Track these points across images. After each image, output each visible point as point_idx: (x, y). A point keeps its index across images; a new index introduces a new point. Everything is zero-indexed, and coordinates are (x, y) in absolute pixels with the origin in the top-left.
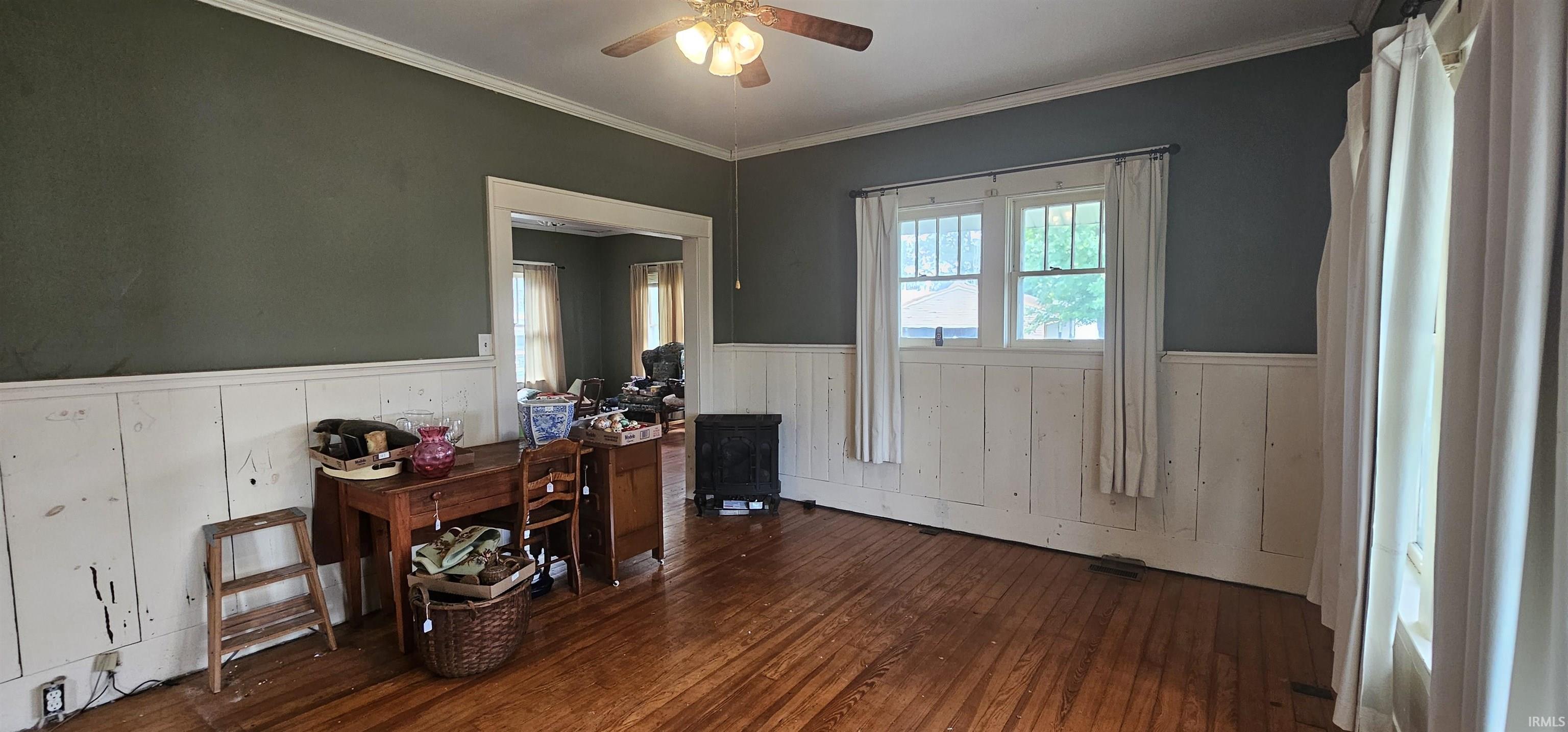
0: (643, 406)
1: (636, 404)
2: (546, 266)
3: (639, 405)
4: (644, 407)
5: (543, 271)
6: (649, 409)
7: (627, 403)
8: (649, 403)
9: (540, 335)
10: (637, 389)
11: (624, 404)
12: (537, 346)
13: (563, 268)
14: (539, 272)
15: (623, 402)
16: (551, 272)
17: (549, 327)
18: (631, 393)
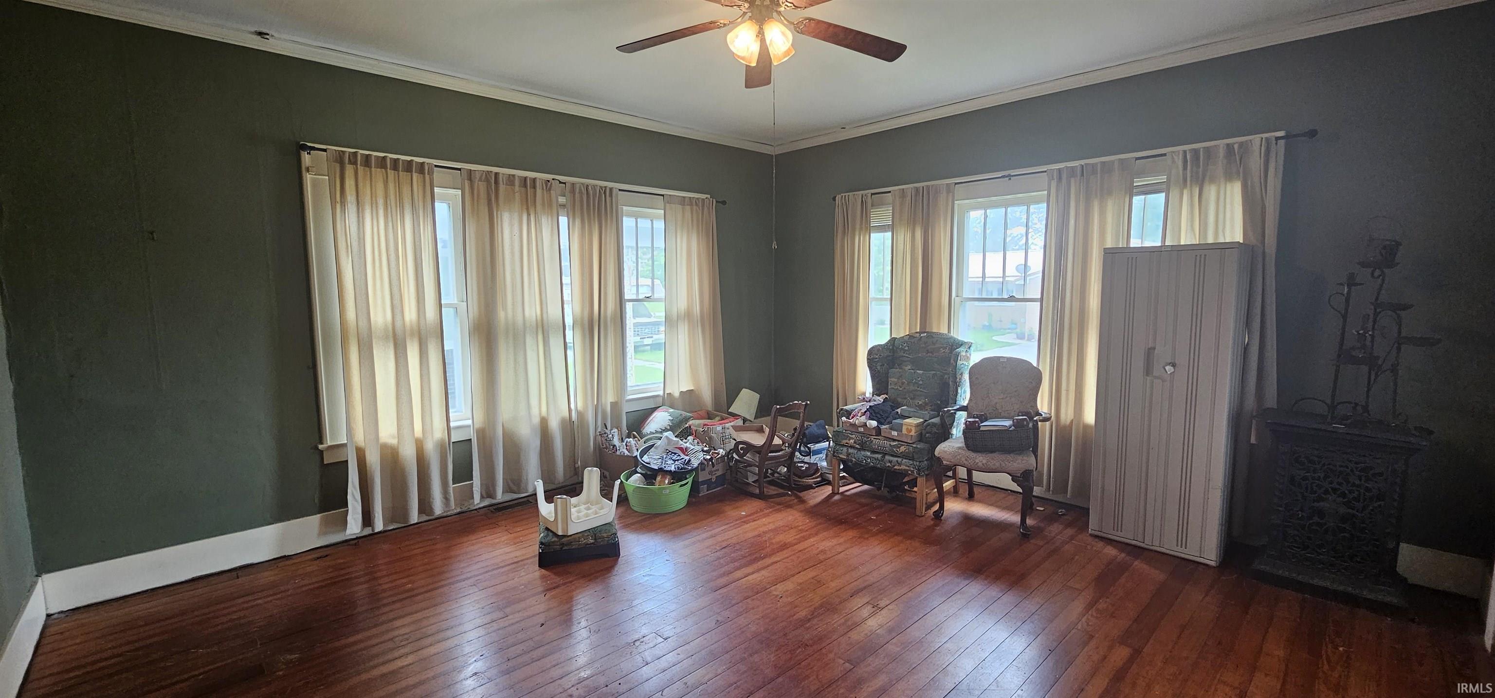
0: (887, 457)
1: (874, 452)
2: (698, 199)
3: (879, 456)
4: (890, 462)
5: (695, 207)
6: (903, 467)
7: (851, 447)
8: (904, 456)
9: (688, 315)
10: (874, 423)
11: (845, 449)
12: (683, 333)
13: (724, 203)
14: (688, 208)
15: (843, 446)
16: (706, 209)
17: (702, 302)
18: (861, 429)
